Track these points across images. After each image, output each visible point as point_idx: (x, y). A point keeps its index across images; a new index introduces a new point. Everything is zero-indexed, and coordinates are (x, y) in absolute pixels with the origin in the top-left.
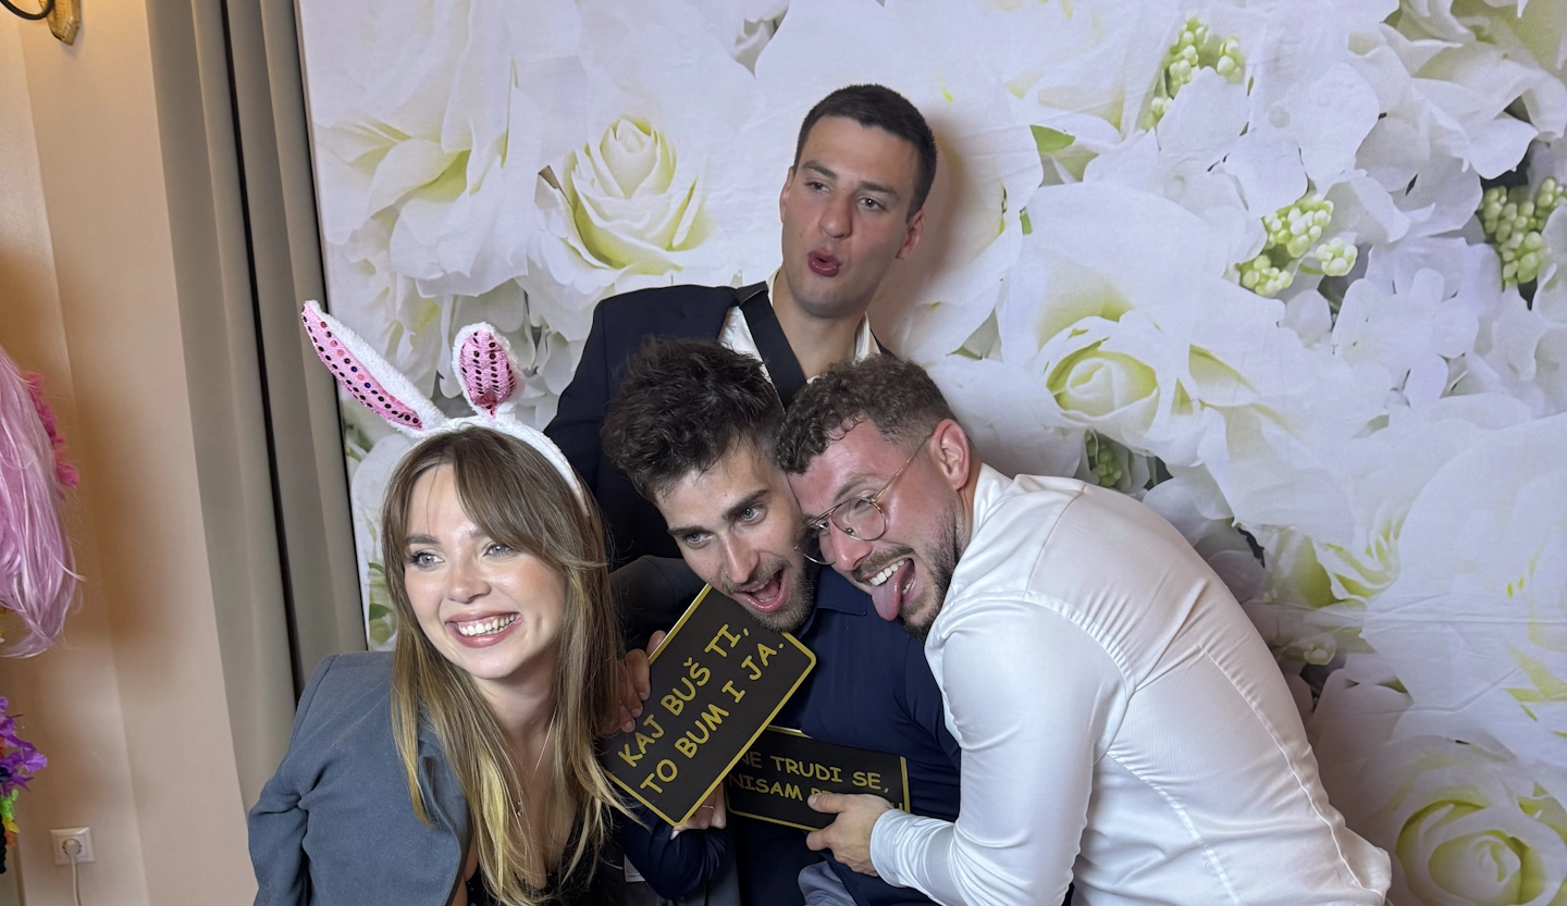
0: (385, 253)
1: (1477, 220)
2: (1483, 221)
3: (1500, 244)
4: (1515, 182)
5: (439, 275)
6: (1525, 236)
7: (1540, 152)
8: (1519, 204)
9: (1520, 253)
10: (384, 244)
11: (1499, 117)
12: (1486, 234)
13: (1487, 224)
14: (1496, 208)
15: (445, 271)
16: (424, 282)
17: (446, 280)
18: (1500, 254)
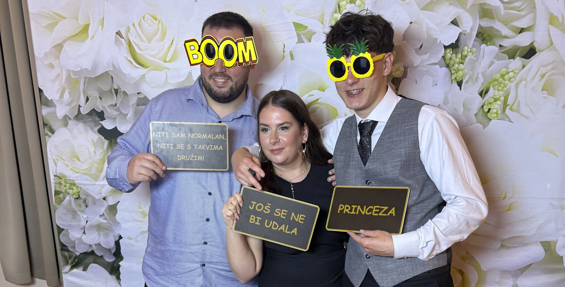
0: (58, 60)
1: (443, 60)
2: (445, 60)
3: (450, 68)
4: (455, 46)
5: (79, 69)
6: (458, 65)
7: (462, 37)
8: (456, 54)
9: (457, 71)
10: (58, 57)
11: (449, 24)
12: (446, 64)
13: (446, 61)
14: (449, 55)
15: (81, 68)
16: (73, 72)
17: (82, 71)
18: (450, 71)
